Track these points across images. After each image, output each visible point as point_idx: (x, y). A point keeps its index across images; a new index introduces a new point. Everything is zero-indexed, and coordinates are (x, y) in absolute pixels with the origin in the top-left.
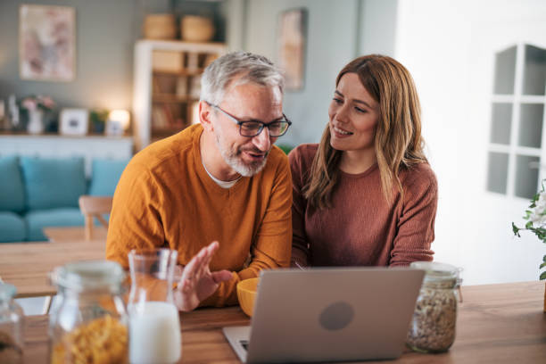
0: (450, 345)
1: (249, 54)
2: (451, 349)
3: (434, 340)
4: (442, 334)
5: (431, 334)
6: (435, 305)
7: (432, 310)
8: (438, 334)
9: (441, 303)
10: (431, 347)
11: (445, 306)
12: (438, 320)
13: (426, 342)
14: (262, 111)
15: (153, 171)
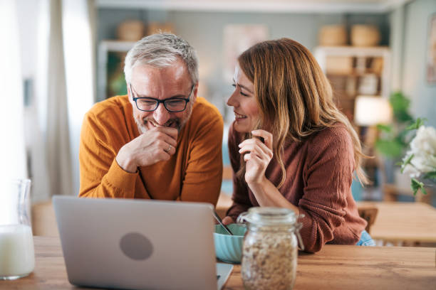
4: (268, 278)
5: (256, 278)
7: (258, 253)
8: (263, 277)
9: (267, 247)
11: (272, 250)
12: (263, 263)
13: (253, 285)
15: (98, 116)
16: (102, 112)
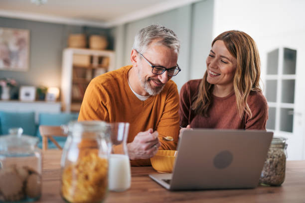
0: (282, 183)
1: (164, 28)
2: (283, 185)
3: (274, 178)
4: (279, 175)
5: (272, 175)
6: (274, 158)
7: (273, 161)
8: (276, 174)
9: (277, 157)
10: (272, 182)
11: (280, 158)
12: (276, 166)
13: (269, 180)
14: (166, 62)
15: (102, 84)
16: (105, 82)
